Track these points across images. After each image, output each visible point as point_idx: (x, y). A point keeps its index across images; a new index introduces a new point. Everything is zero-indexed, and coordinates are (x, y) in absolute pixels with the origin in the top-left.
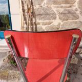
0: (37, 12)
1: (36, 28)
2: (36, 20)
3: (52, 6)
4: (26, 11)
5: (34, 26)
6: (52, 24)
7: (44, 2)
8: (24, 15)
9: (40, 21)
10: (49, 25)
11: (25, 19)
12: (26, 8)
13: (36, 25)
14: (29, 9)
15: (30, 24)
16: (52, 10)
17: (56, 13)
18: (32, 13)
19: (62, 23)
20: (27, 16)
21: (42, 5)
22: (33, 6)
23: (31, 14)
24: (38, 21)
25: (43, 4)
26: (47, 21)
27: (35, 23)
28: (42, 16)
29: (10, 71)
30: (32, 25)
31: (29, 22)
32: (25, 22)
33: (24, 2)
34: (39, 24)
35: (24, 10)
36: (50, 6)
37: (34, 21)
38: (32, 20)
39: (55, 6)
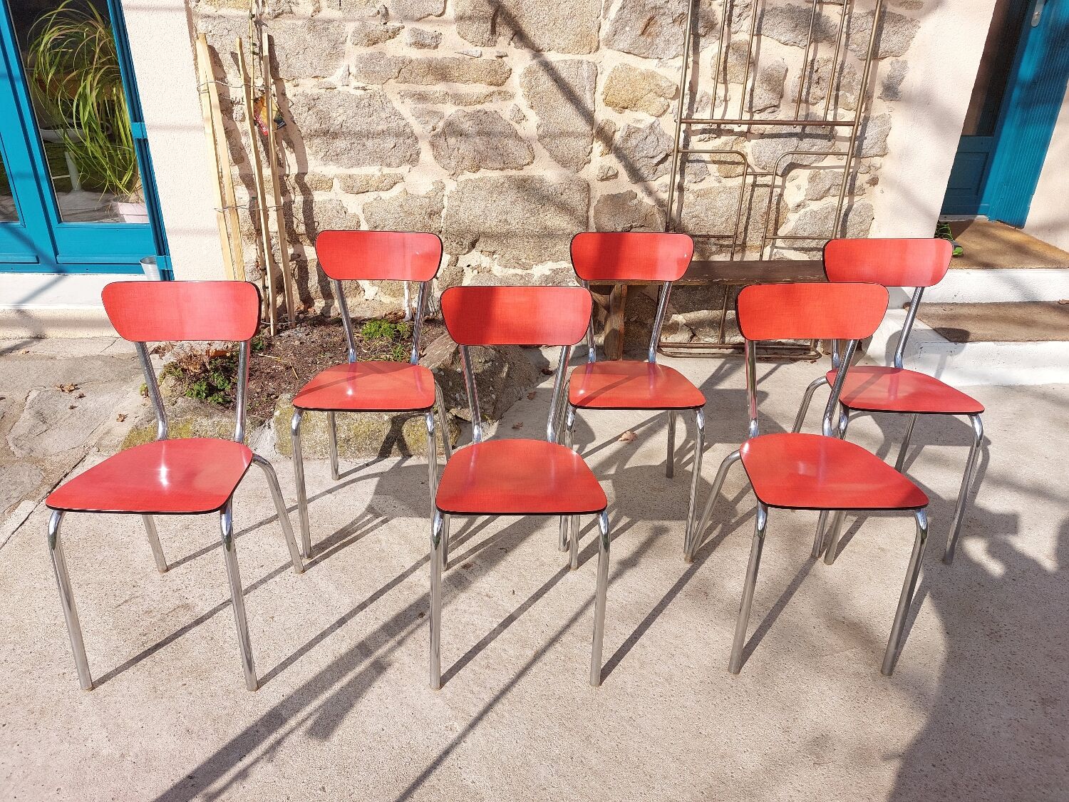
0: (305, 121)
1: (308, 206)
2: (302, 162)
3: (393, 89)
4: (240, 110)
5: (298, 199)
6: (398, 189)
7: (343, 63)
8: (230, 133)
9: (331, 170)
10: (385, 195)
11: (238, 156)
12: (237, 91)
13: (306, 190)
14: (258, 103)
15: (269, 186)
16: (396, 113)
17: (417, 128)
18: (279, 121)
19: (451, 186)
20: (247, 141)
21: (335, 78)
22: (277, 80)
23: (271, 130)
24: (317, 167)
25: (340, 72)
26: (373, 170)
27: (300, 177)
28: (341, 144)
29: (205, 422)
30: (283, 190)
31: (267, 172)
32: (236, 170)
33: (226, 59)
34: (327, 184)
35: (226, 106)
36: (375, 87)
37: (293, 169)
38: (281, 164)
39: (404, 87)
